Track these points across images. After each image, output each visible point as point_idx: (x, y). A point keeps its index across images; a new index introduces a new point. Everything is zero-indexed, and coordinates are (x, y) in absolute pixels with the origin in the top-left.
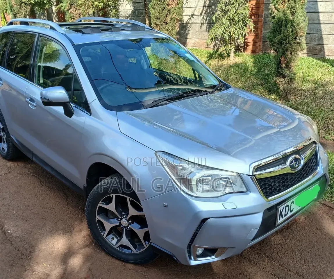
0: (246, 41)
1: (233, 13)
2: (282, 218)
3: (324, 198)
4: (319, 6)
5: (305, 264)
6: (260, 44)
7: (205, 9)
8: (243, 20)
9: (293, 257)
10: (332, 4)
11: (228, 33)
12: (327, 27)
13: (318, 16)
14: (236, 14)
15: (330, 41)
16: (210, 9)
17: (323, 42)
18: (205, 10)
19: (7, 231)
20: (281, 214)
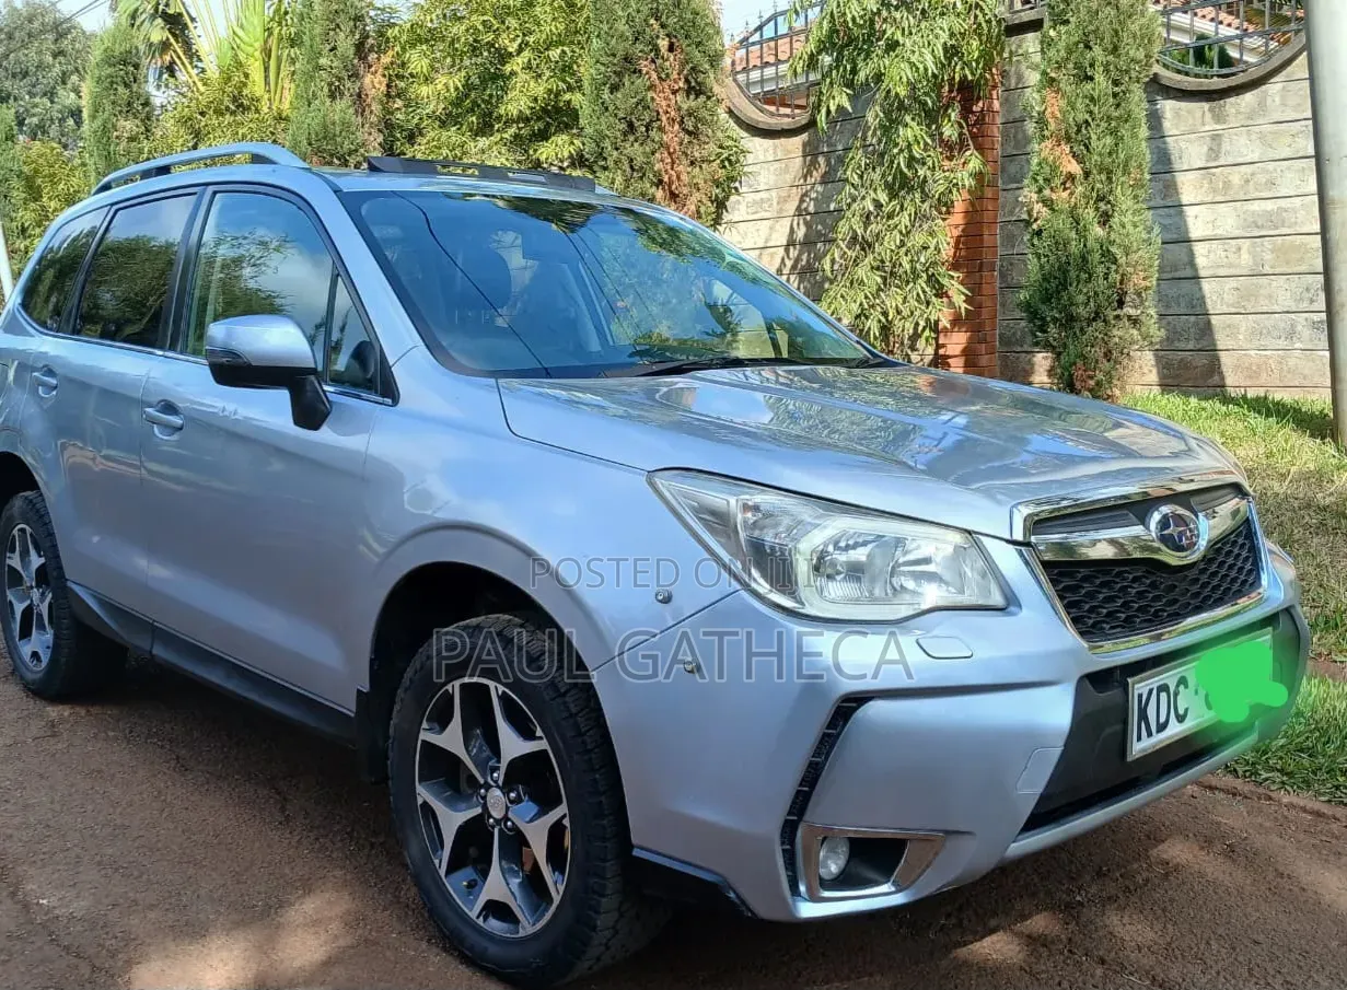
0: (941, 352)
1: (893, 248)
2: (1150, 734)
3: (1292, 787)
4: (1190, 221)
5: (1255, 980)
6: (990, 359)
7: (793, 253)
8: (927, 274)
9: (1201, 959)
10: (1235, 209)
11: (876, 314)
12: (1228, 286)
13: (1191, 255)
14: (904, 249)
15: (1241, 337)
16: (809, 255)
17: (1214, 339)
18: (791, 255)
19: (35, 901)
20: (1143, 716)
